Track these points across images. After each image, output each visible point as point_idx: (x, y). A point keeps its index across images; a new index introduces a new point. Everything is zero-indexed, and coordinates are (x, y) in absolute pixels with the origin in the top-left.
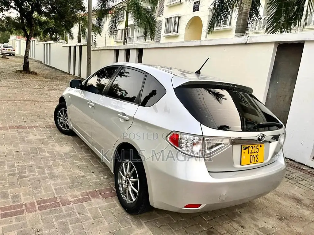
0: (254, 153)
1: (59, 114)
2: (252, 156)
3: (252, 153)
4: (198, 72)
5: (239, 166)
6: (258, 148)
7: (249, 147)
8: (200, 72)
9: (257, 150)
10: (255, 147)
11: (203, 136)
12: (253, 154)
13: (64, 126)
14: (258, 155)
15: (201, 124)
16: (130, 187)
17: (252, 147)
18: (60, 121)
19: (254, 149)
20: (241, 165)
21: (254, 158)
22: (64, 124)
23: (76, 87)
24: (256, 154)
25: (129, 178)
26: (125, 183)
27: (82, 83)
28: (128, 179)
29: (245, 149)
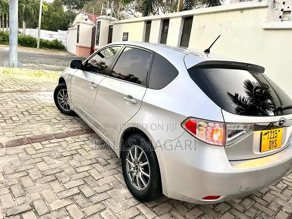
0: (273, 138)
1: (60, 94)
2: (271, 141)
3: (271, 138)
4: (207, 51)
5: (259, 153)
6: (277, 133)
7: (269, 132)
8: (209, 50)
9: (275, 135)
10: (274, 131)
11: (224, 122)
12: (271, 140)
13: (65, 107)
14: (276, 140)
15: (222, 109)
16: (140, 172)
17: (271, 131)
18: (60, 102)
19: (273, 134)
20: (260, 152)
21: (273, 143)
22: (65, 105)
23: (76, 68)
24: (275, 139)
25: (138, 163)
26: (134, 170)
27: (83, 63)
28: (137, 165)
29: (265, 135)
